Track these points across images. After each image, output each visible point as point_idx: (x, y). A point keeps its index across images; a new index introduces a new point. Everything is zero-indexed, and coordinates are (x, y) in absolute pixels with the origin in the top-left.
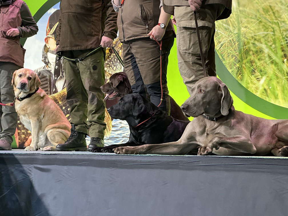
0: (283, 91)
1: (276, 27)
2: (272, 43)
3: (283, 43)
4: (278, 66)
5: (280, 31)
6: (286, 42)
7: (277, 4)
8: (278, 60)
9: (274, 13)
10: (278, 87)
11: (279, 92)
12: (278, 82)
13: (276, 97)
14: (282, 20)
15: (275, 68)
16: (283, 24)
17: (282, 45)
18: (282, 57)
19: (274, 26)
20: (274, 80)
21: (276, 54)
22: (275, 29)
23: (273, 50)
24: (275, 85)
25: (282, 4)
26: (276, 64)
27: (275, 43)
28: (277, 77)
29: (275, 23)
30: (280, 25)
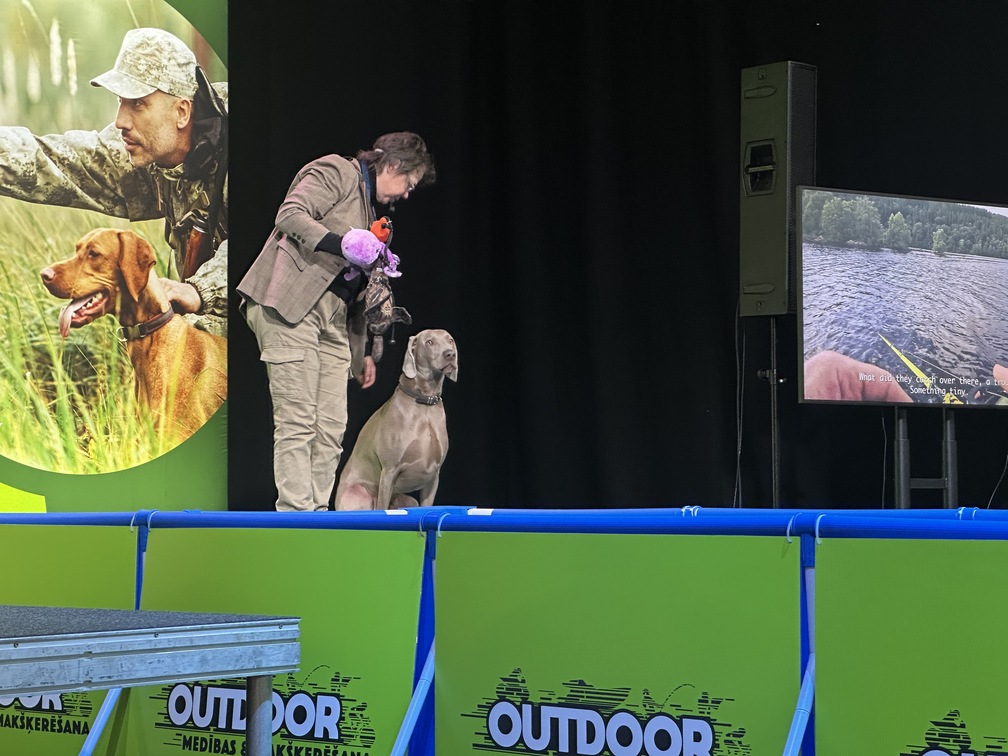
0: (24, 434)
1: (13, 308)
2: (4, 336)
3: (24, 341)
4: (15, 384)
5: (20, 316)
6: (29, 339)
7: (14, 262)
8: (16, 373)
9: (8, 277)
10: (14, 423)
11: (16, 434)
12: (15, 416)
13: (11, 445)
14: (24, 295)
15: (10, 387)
16: (25, 304)
17: (23, 344)
18: (23, 367)
19: (8, 303)
20: (8, 410)
21: (12, 359)
22: (10, 310)
23: (7, 350)
24: (9, 420)
25: (24, 264)
26: (12, 379)
27: (9, 337)
28: (14, 406)
29: (11, 299)
30: (20, 305)
